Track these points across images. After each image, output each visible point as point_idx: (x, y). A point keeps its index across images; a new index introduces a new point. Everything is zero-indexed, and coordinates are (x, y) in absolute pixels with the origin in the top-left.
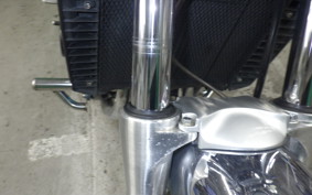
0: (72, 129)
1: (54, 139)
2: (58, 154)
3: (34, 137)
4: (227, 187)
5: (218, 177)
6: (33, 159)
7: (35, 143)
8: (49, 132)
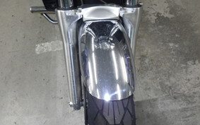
0: (56, 38)
1: (47, 43)
2: (50, 50)
3: (38, 43)
4: (93, 42)
5: (91, 36)
6: (38, 53)
7: (39, 46)
8: (44, 40)
